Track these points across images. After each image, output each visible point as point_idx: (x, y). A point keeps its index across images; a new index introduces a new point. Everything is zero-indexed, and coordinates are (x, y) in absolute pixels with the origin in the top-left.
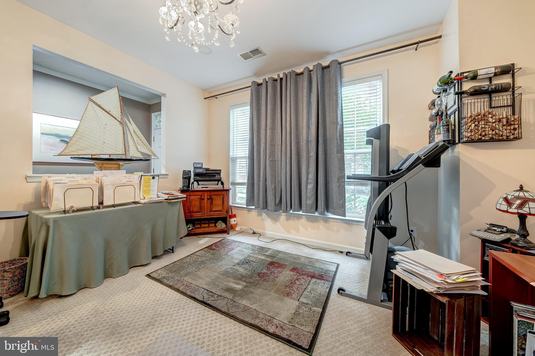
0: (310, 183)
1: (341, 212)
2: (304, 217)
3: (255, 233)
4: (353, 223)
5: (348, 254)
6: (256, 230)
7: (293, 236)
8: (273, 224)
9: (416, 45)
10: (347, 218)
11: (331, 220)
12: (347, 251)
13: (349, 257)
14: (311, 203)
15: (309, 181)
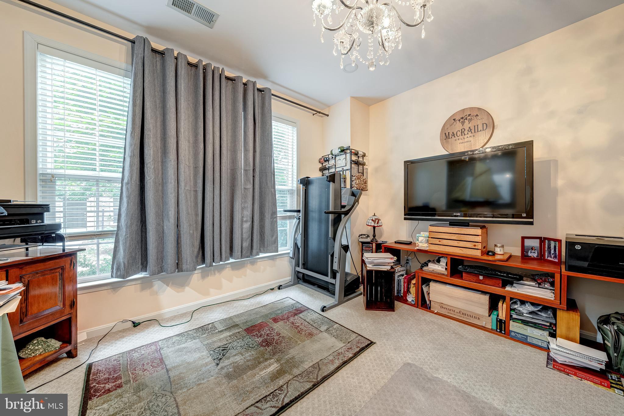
0: (246, 221)
1: (273, 248)
2: (228, 266)
3: (139, 324)
4: (277, 257)
5: (279, 288)
6: (136, 319)
7: (214, 297)
8: (178, 292)
9: (315, 112)
10: (279, 253)
11: (258, 260)
12: (278, 285)
13: (282, 290)
14: (247, 245)
15: (245, 219)
